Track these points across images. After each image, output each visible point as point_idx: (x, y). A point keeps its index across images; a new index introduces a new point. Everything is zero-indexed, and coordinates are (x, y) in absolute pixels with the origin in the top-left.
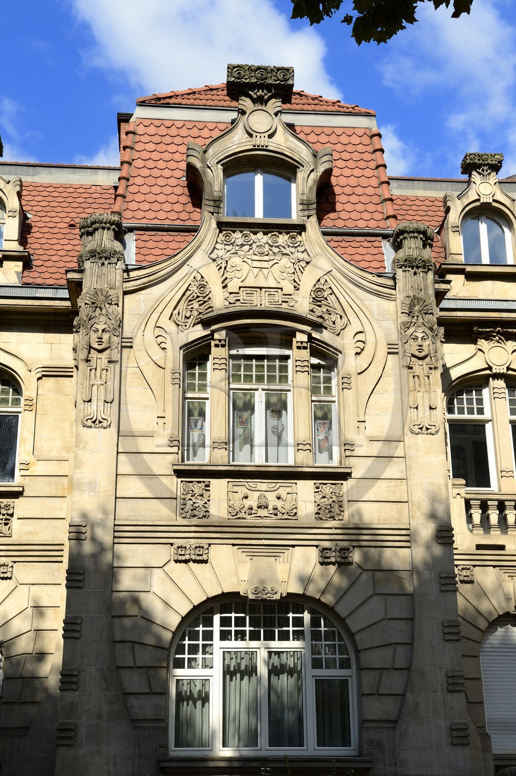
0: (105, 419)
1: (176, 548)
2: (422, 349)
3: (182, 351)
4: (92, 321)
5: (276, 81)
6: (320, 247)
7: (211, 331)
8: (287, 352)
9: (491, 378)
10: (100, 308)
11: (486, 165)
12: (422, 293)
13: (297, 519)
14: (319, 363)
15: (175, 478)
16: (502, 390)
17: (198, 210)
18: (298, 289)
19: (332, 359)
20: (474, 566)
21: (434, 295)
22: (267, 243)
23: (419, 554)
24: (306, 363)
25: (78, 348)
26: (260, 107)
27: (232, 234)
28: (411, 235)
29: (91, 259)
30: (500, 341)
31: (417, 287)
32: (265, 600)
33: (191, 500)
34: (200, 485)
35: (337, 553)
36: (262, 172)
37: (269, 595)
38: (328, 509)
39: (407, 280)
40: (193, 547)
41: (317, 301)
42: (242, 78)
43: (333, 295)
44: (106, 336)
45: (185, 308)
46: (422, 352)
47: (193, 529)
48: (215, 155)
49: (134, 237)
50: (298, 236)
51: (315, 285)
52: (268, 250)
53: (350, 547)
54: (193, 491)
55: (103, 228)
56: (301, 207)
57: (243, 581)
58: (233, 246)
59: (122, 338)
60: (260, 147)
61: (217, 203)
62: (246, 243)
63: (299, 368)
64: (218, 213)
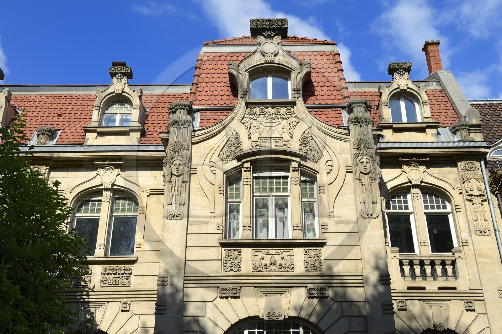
0: (180, 215)
1: (221, 290)
2: (366, 169)
3: (225, 175)
4: (173, 159)
5: (277, 26)
6: (304, 114)
7: (242, 163)
8: (287, 174)
9: (411, 188)
10: (178, 152)
11: (402, 69)
12: (366, 137)
13: (294, 271)
14: (306, 180)
15: (220, 248)
16: (419, 195)
17: (236, 98)
18: (292, 138)
19: (314, 177)
20: (407, 300)
21: (372, 138)
22: (274, 113)
23: (369, 291)
24: (298, 179)
25: (165, 175)
26: (269, 41)
27: (254, 109)
28: (358, 104)
29: (174, 125)
30: (416, 166)
31: (362, 133)
32: (274, 320)
33: (230, 261)
34: (235, 252)
35: (318, 291)
36: (271, 76)
37: (277, 317)
38: (313, 265)
39: (356, 130)
40: (231, 288)
41: (304, 144)
42: (259, 26)
43: (313, 140)
44: (181, 168)
45: (227, 150)
46: (366, 170)
47: (231, 278)
48: (244, 67)
49: (200, 114)
50: (292, 108)
51: (302, 135)
52: (275, 117)
53: (326, 287)
54: (231, 256)
55: (181, 109)
56: (293, 92)
57: (261, 309)
58: (255, 115)
59: (190, 169)
60: (270, 62)
61: (246, 92)
62: (262, 114)
63: (293, 182)
64: (246, 98)
